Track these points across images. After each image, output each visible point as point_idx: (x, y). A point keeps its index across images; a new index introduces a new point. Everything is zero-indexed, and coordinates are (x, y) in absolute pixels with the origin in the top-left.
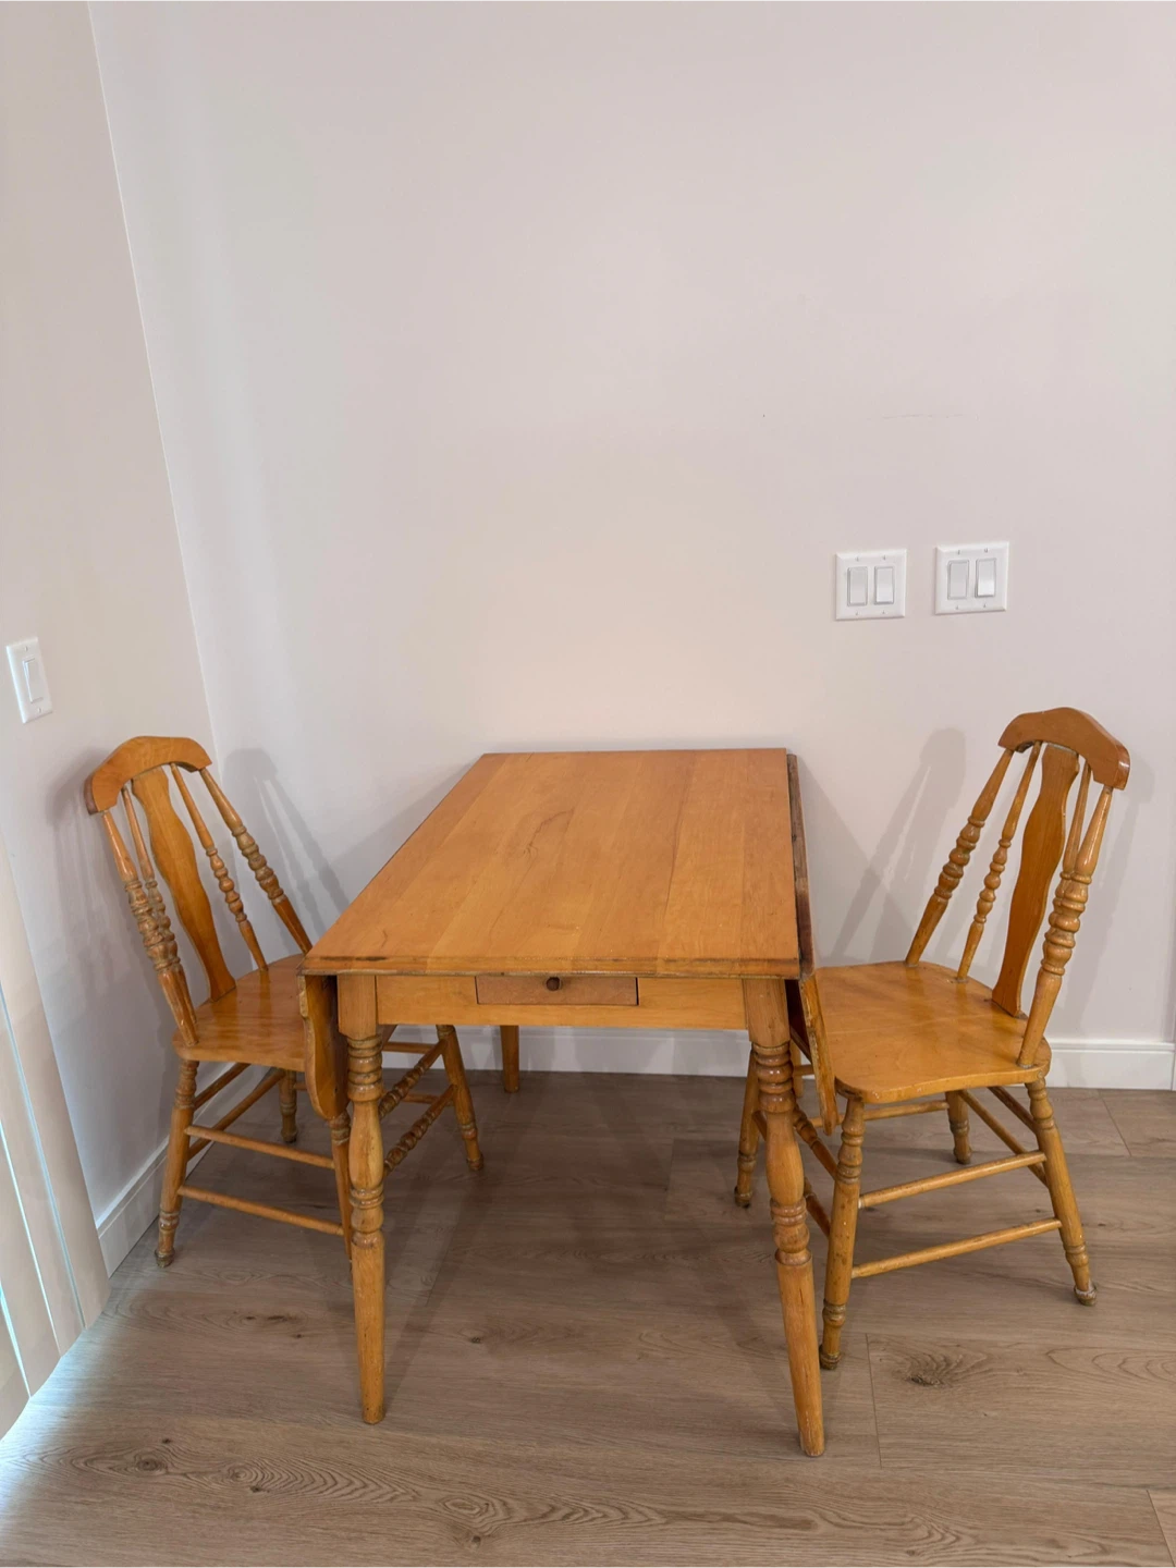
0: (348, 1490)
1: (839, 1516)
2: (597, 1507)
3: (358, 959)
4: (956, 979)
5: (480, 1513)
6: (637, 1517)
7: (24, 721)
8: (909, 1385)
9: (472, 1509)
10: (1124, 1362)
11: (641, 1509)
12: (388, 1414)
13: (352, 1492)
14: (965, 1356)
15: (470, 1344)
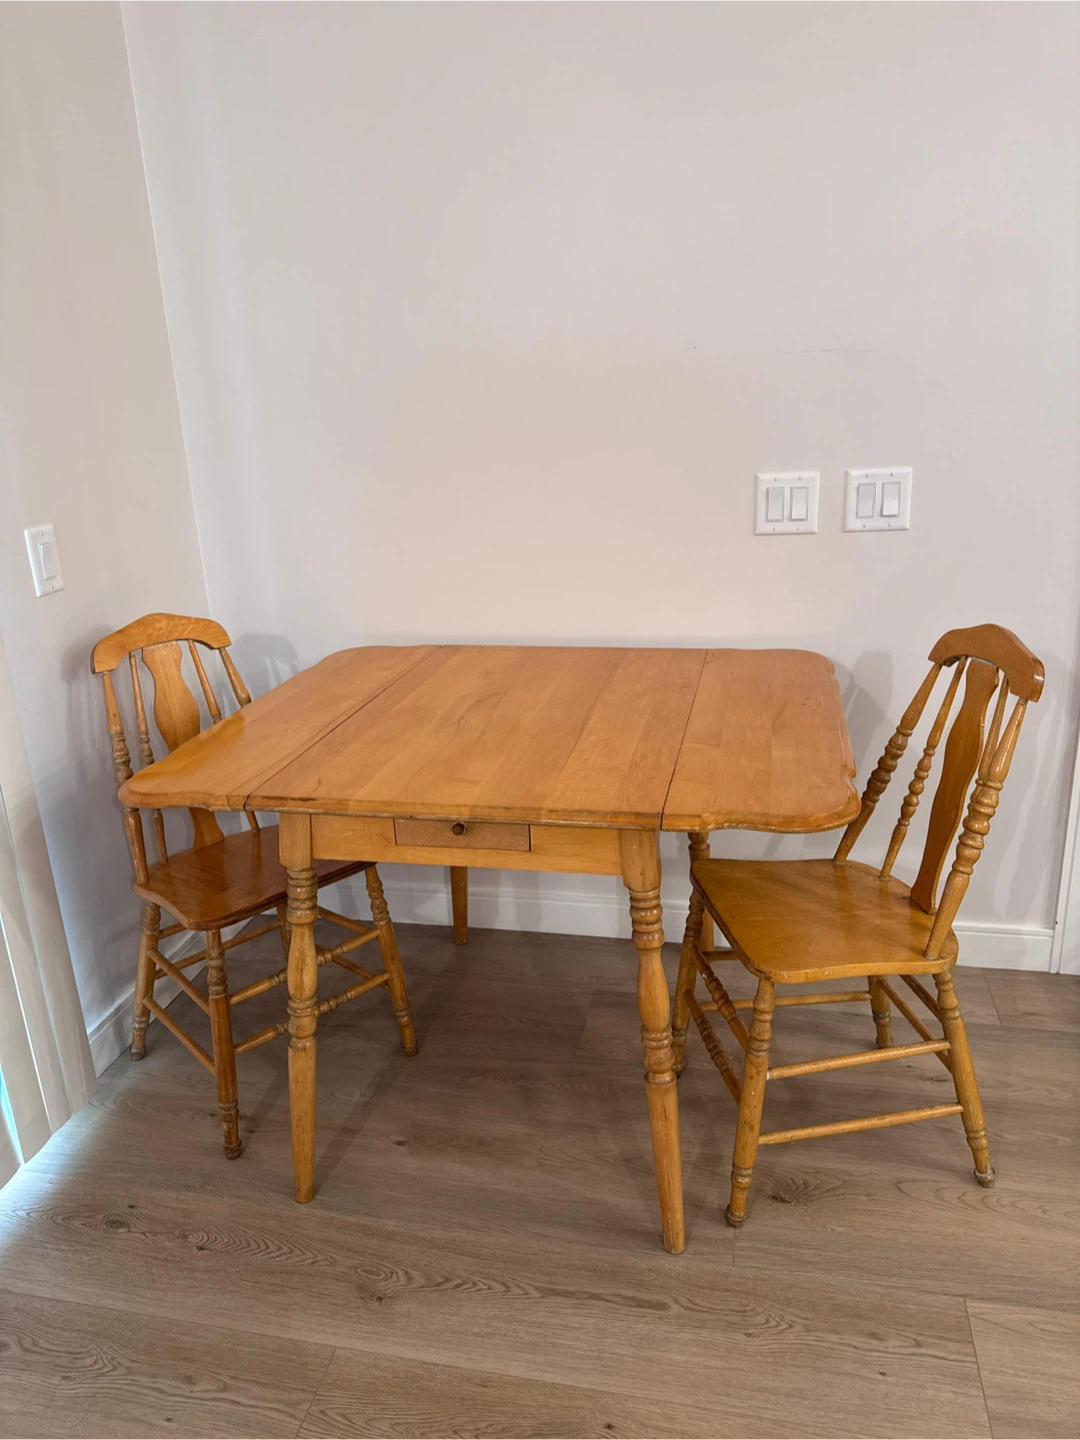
0: (278, 1253)
1: (690, 1301)
2: (484, 1281)
3: (293, 799)
4: (879, 877)
5: (385, 1279)
6: (516, 1291)
7: (38, 595)
8: (770, 1202)
9: (379, 1275)
10: (964, 1194)
11: (521, 1285)
12: (318, 1197)
13: (280, 1255)
14: (822, 1181)
15: (395, 1146)
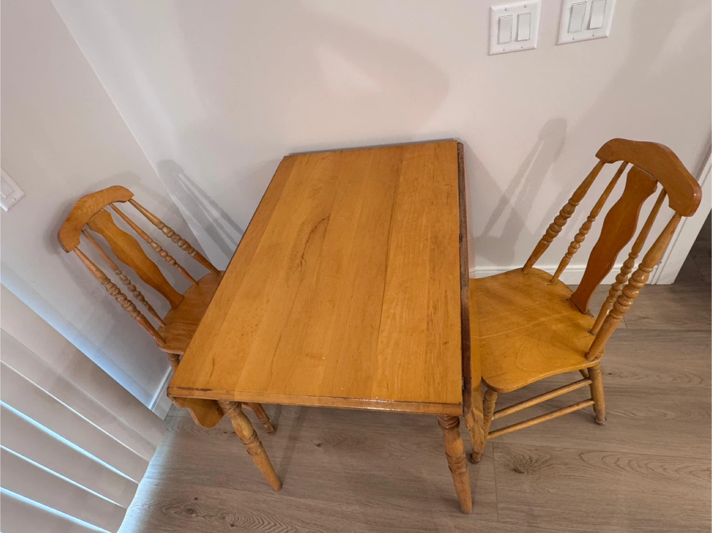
0: (269, 526)
8: (512, 473)
10: (618, 460)
12: (284, 486)
14: (539, 456)
15: (316, 447)
